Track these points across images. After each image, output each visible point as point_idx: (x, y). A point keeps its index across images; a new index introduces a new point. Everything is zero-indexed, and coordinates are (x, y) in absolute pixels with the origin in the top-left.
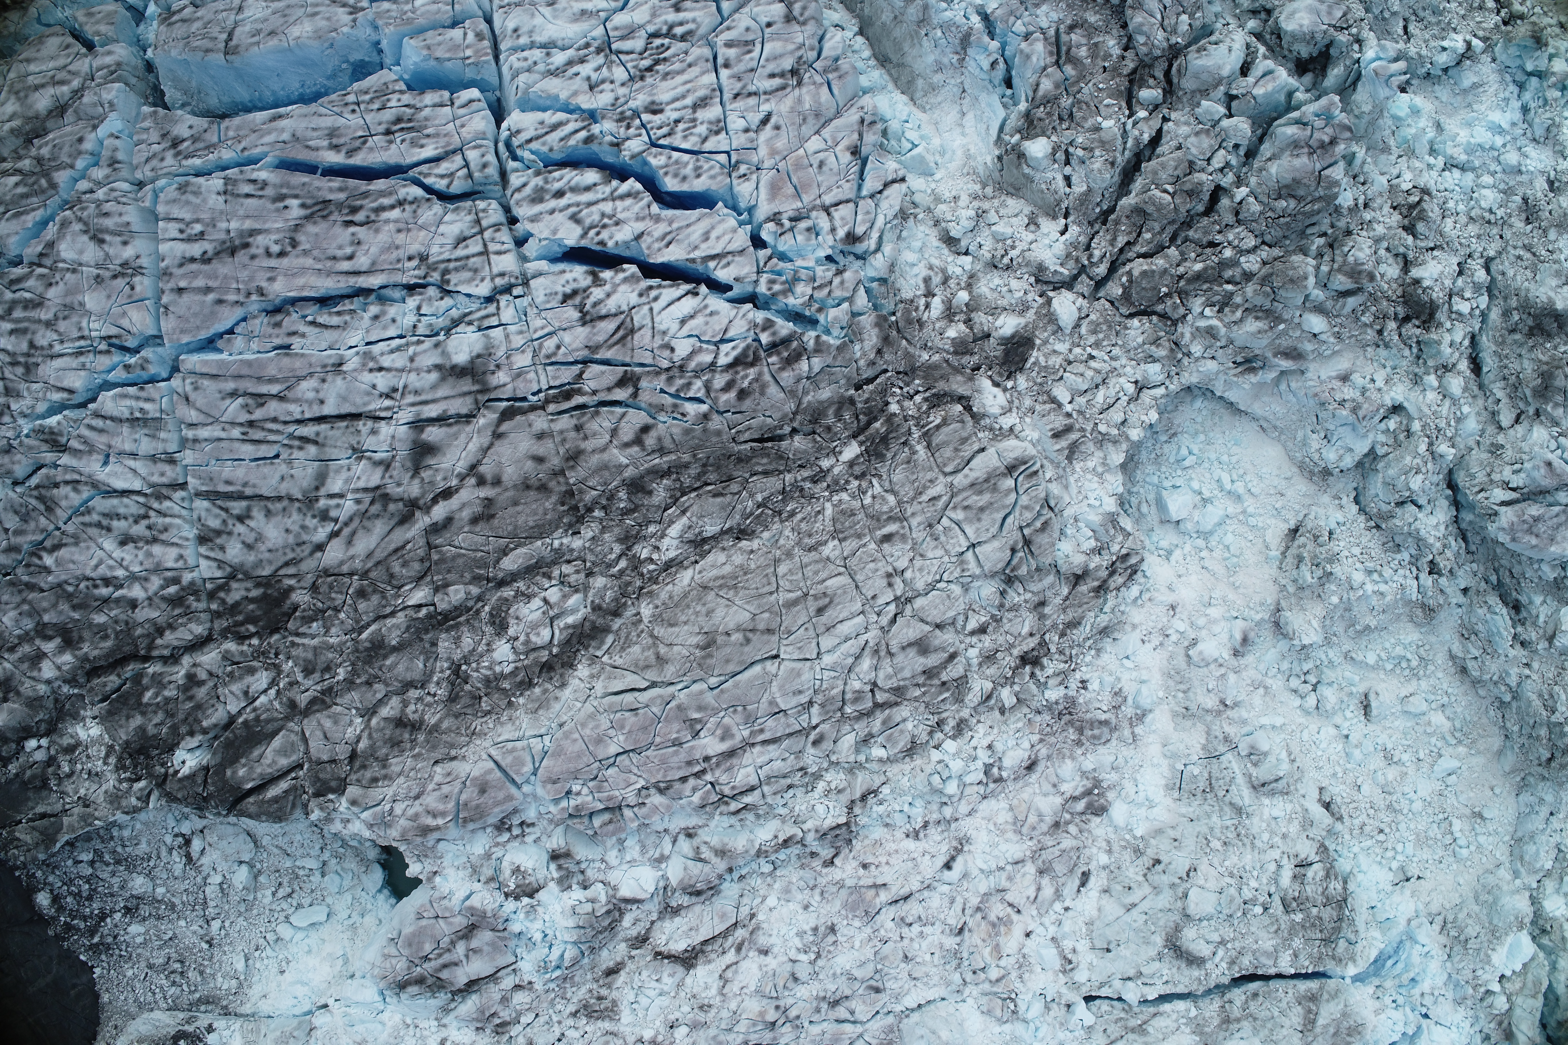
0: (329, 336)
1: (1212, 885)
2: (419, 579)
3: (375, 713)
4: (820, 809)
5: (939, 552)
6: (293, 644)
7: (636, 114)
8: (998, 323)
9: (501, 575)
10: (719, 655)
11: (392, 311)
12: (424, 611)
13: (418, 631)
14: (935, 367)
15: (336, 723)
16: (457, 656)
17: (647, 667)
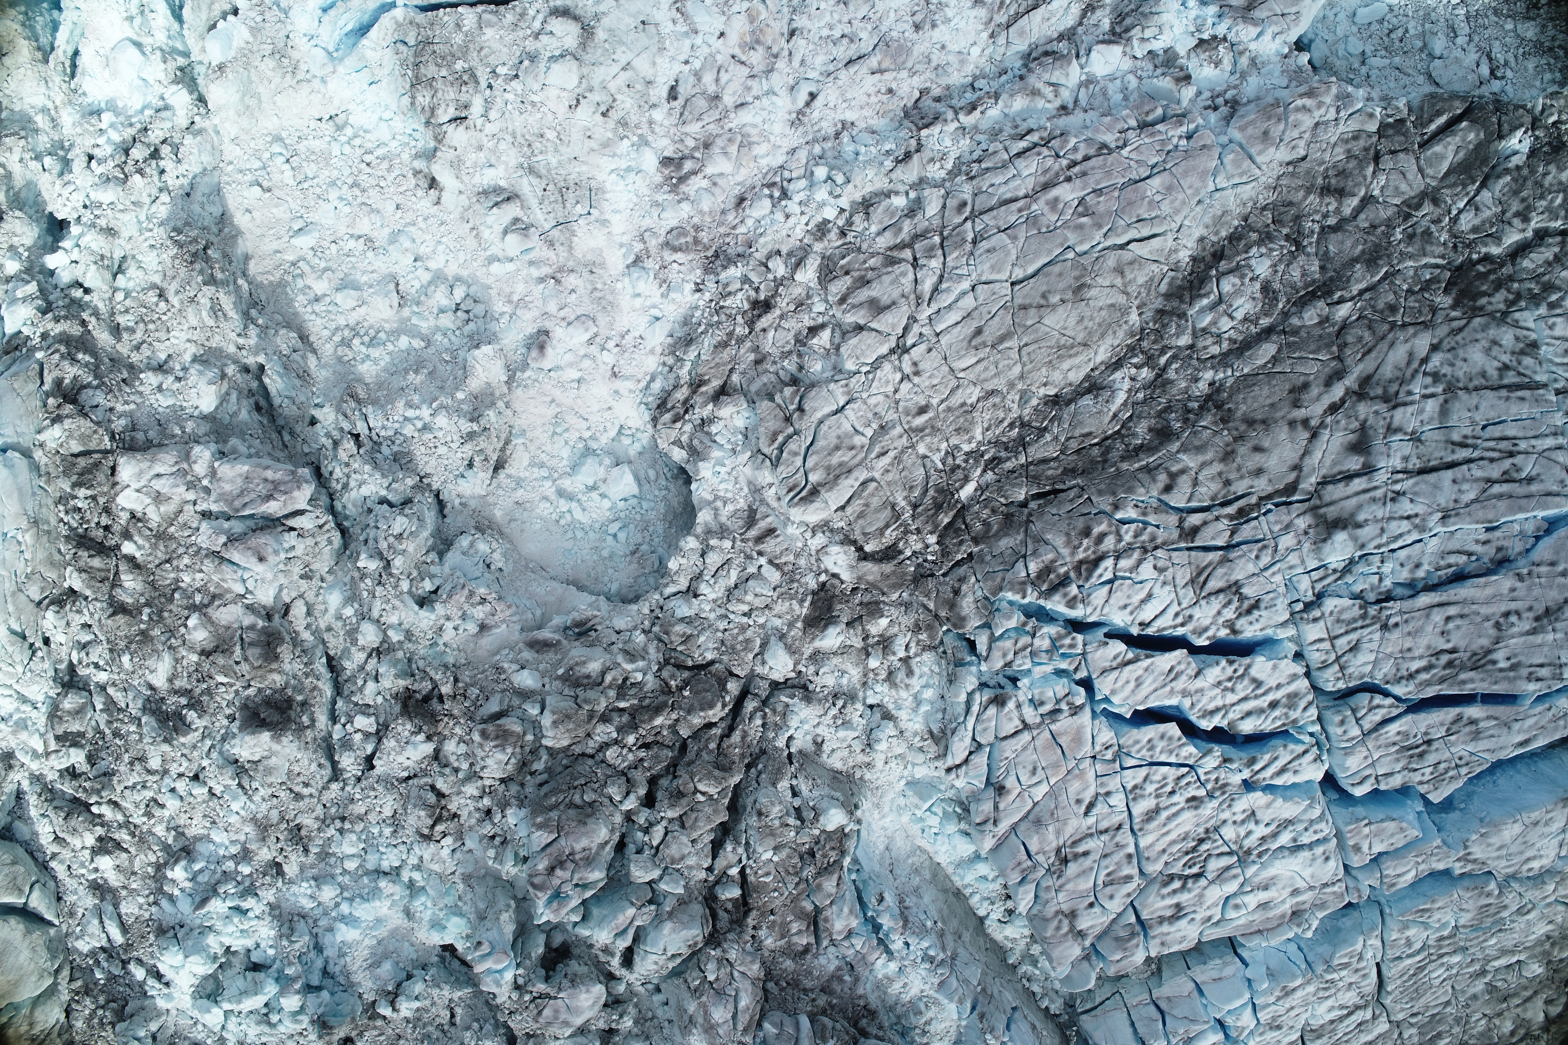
0: (1454, 545)
1: (552, 92)
2: (1345, 326)
3: (1363, 200)
4: (948, 142)
5: (872, 401)
6: (1443, 257)
7: (1210, 795)
8: (841, 638)
9: (1274, 338)
10: (1069, 280)
11: (1404, 575)
12: (1336, 296)
13: (1339, 277)
14: (895, 587)
15: (1397, 188)
16: (1302, 259)
17: (1131, 263)
